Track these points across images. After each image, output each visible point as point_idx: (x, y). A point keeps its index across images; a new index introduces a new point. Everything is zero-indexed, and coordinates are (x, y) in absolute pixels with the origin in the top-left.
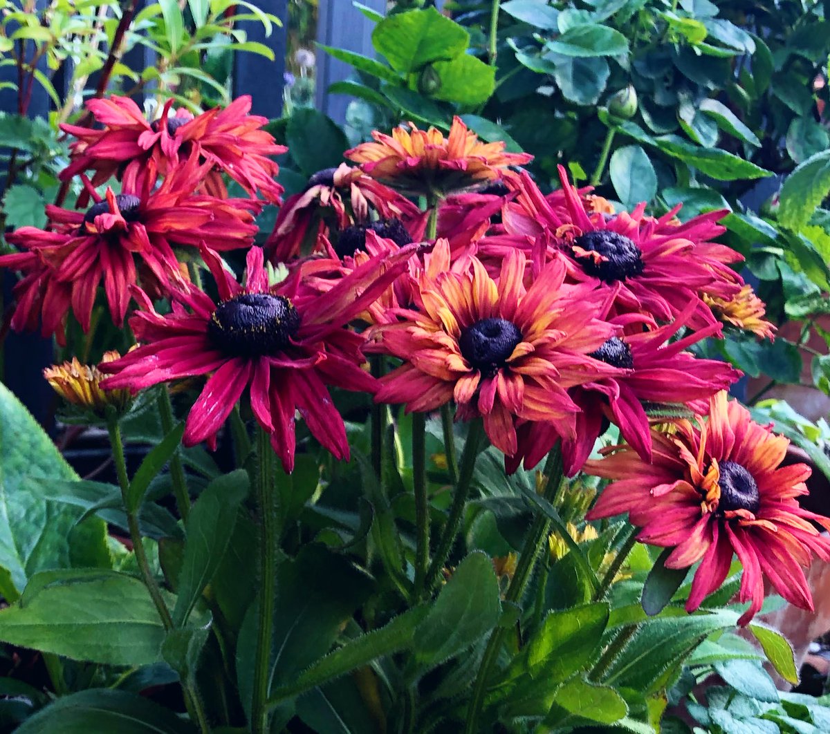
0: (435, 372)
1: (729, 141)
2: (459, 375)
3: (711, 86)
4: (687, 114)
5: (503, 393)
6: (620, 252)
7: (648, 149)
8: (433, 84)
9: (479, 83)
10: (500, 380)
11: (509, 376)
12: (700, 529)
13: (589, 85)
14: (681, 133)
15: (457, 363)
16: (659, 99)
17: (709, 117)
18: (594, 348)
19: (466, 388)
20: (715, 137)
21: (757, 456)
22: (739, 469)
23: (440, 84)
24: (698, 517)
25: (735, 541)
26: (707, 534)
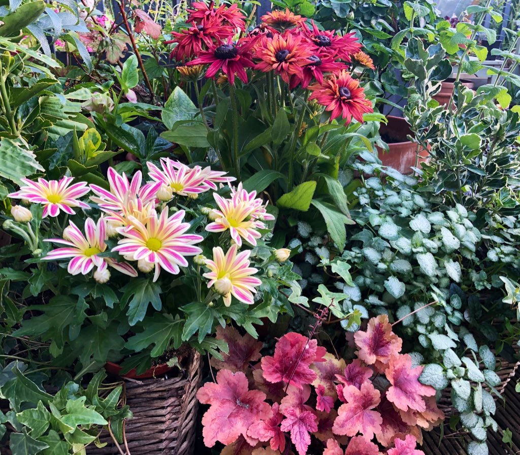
0: (268, 61)
1: (385, 29)
2: (274, 62)
3: (381, 15)
4: (373, 22)
5: (284, 66)
6: (325, 40)
7: (360, 30)
8: (298, 10)
9: (311, 9)
10: (283, 63)
11: (286, 62)
12: (334, 101)
13: (344, 13)
14: (371, 27)
15: (274, 59)
16: (366, 18)
17: (380, 23)
18: (308, 57)
19: (275, 65)
20: (381, 29)
21: (351, 86)
22: (346, 88)
23: (300, 10)
24: (333, 99)
25: (343, 105)
26: (336, 103)
